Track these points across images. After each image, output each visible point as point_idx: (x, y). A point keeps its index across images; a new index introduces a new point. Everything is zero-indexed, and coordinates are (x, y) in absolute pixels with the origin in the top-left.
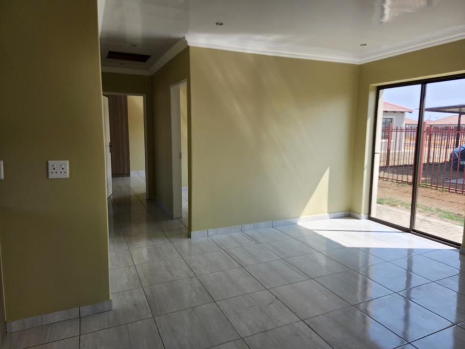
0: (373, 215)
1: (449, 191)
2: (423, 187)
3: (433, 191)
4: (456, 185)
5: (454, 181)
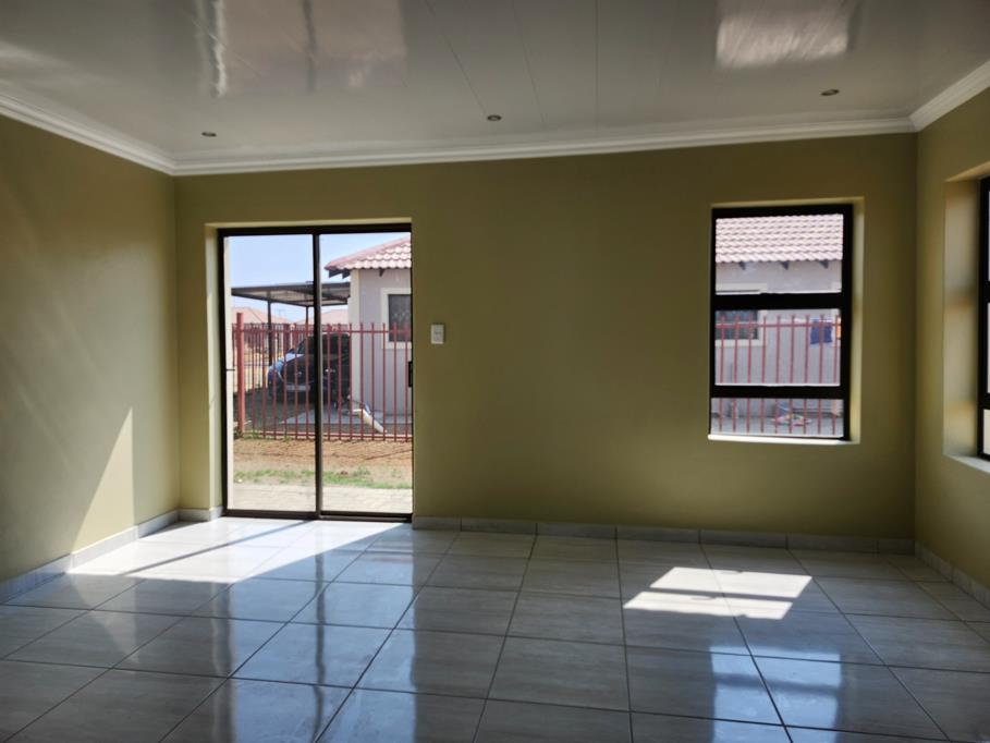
0: (231, 506)
1: (296, 439)
2: (249, 438)
3: (271, 443)
4: (296, 427)
5: (291, 421)
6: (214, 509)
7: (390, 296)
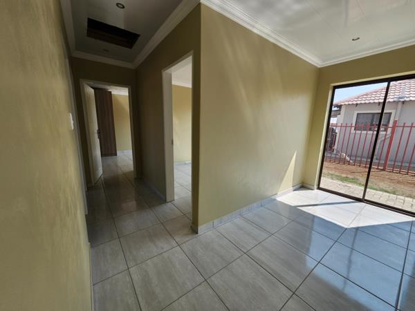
6: (316, 187)
7: (358, 114)
